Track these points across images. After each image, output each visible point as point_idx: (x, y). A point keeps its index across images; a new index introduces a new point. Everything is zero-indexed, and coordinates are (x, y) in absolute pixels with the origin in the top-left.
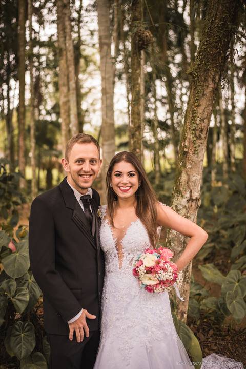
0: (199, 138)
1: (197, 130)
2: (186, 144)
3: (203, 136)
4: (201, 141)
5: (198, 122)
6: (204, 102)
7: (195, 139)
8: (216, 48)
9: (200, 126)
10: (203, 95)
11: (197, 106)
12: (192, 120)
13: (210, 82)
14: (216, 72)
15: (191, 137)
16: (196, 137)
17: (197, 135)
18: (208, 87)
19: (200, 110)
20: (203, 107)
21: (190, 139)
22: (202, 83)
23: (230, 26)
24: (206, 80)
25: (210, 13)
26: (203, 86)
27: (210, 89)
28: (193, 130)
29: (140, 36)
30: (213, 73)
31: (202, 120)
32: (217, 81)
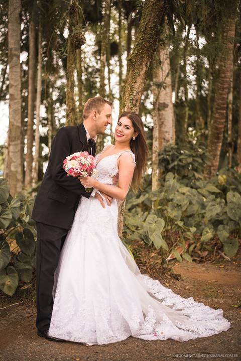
0: (135, 105)
1: (134, 100)
2: (125, 110)
3: (138, 105)
4: (136, 108)
5: (135, 94)
6: (139, 80)
7: (132, 106)
8: (149, 42)
9: (136, 97)
10: (139, 75)
11: (135, 82)
12: (130, 92)
13: (144, 66)
14: (148, 60)
15: (130, 105)
16: (133, 105)
17: (134, 103)
18: (142, 69)
19: (136, 86)
20: (138, 84)
21: (128, 106)
22: (138, 67)
23: (159, 28)
24: (141, 64)
25: (145, 19)
26: (139, 68)
27: (143, 71)
28: (131, 100)
29: (76, 38)
30: (146, 60)
31: (137, 93)
32: (148, 66)
